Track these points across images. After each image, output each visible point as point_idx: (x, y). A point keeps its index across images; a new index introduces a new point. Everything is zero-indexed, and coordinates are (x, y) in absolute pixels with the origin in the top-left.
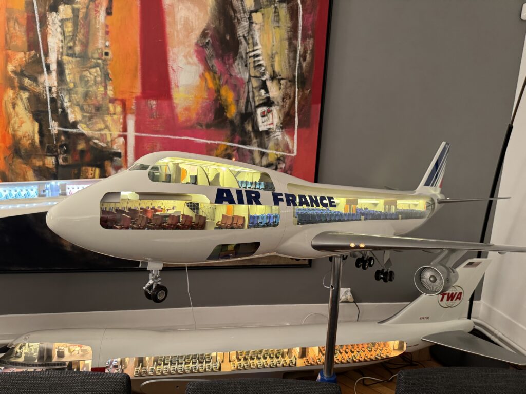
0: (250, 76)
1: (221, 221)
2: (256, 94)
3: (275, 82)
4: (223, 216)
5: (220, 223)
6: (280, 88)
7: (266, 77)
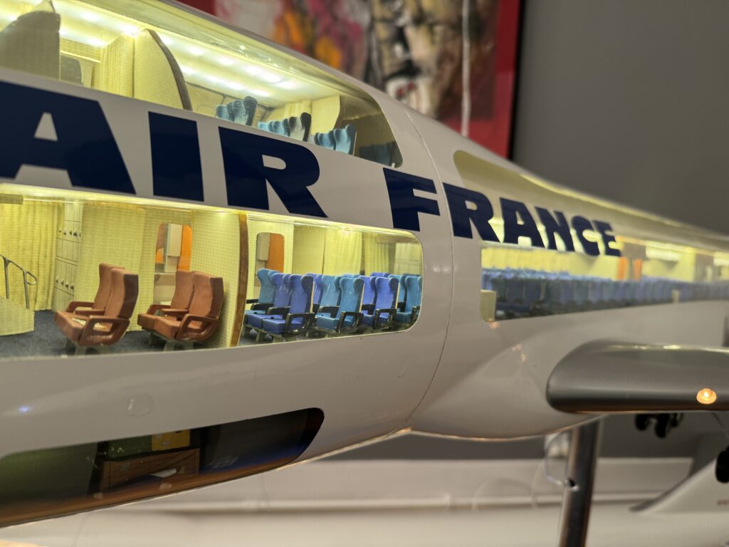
0: (373, 20)
2: (386, 53)
3: (423, 29)
6: (433, 42)
7: (405, 19)
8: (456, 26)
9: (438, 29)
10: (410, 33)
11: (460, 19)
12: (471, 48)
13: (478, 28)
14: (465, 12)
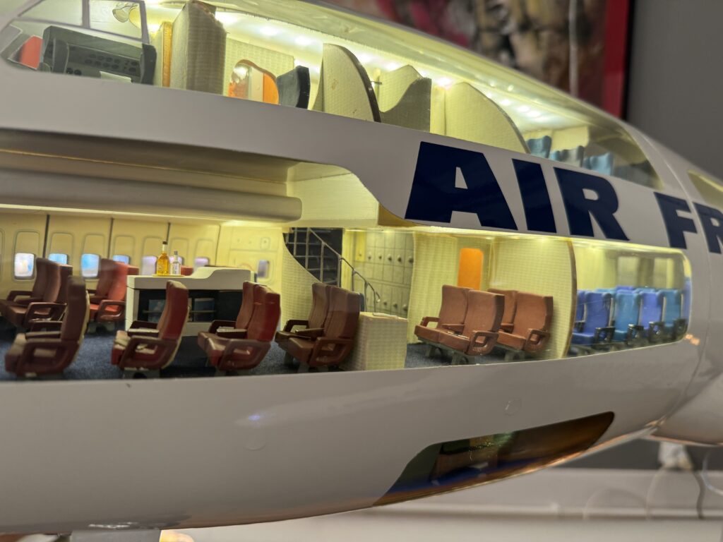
0: (479, 30)
1: (436, 315)
3: (529, 36)
4: (447, 290)
5: (432, 326)
6: (538, 47)
7: (511, 27)
8: (562, 30)
9: (545, 35)
10: (516, 40)
11: (567, 22)
12: (579, 51)
13: (586, 30)
14: (572, 16)
